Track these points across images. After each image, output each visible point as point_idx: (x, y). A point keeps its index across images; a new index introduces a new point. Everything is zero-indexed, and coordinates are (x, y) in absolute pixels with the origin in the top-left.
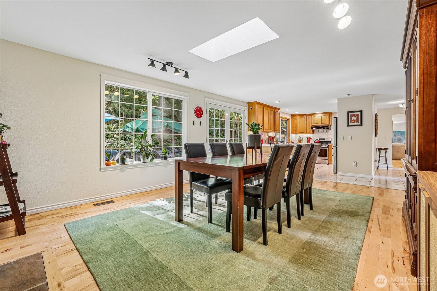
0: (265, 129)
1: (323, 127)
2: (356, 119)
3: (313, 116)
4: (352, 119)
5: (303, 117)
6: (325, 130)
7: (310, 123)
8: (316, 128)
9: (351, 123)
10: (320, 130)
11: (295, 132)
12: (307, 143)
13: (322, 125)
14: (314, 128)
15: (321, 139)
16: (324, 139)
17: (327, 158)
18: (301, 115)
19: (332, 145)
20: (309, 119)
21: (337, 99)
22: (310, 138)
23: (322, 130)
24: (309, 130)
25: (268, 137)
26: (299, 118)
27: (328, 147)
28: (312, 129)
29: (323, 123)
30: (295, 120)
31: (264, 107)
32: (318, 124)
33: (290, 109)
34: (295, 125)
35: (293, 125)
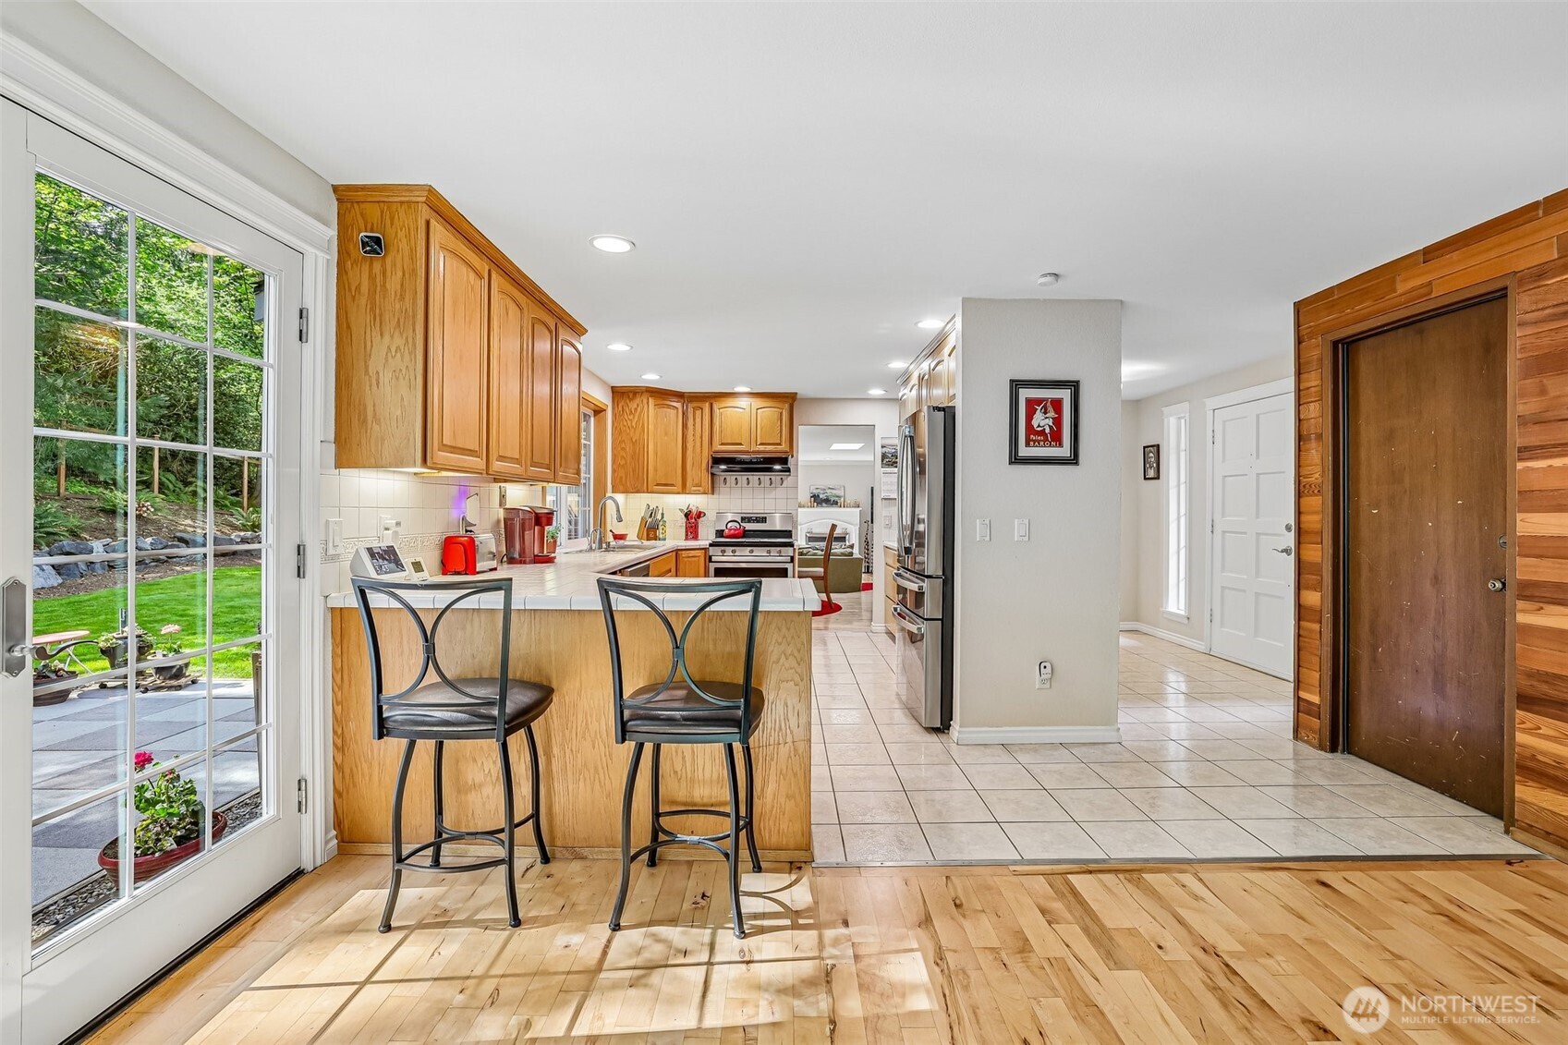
0: (501, 458)
1: (764, 461)
2: (1051, 423)
3: (715, 407)
4: (1035, 423)
5: (668, 406)
6: (769, 478)
7: (701, 437)
8: (730, 463)
9: (1027, 444)
10: (742, 478)
11: (633, 478)
12: (686, 539)
13: (759, 452)
14: (721, 466)
15: (749, 520)
16: (763, 520)
18: (662, 397)
20: (698, 420)
21: (961, 299)
22: (701, 513)
23: (765, 477)
24: (698, 472)
26: (650, 407)
27: (792, 560)
28: (713, 471)
29: (762, 444)
30: (631, 417)
31: (494, 275)
32: (741, 444)
33: (629, 348)
34: (634, 444)
35: (623, 445)
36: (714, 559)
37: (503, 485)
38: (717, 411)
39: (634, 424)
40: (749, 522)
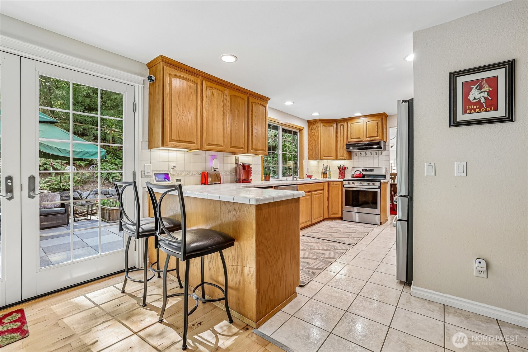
0: (210, 145)
1: (369, 144)
2: (486, 95)
3: (349, 124)
4: (471, 97)
5: (329, 126)
6: (373, 152)
7: (343, 136)
8: (355, 147)
10: (363, 152)
11: (315, 155)
12: (339, 178)
13: (367, 141)
14: (351, 148)
15: (366, 170)
16: (372, 170)
17: (377, 211)
18: (328, 122)
19: (387, 182)
20: (342, 130)
22: (345, 168)
23: (369, 152)
24: (342, 151)
25: (234, 166)
26: (321, 127)
27: (380, 187)
28: (348, 150)
29: (369, 137)
30: (314, 131)
31: (204, 82)
32: (359, 138)
33: (292, 103)
34: (315, 141)
35: (312, 142)
36: (345, 186)
37: (236, 156)
38: (349, 125)
39: (315, 134)
40: (366, 171)
